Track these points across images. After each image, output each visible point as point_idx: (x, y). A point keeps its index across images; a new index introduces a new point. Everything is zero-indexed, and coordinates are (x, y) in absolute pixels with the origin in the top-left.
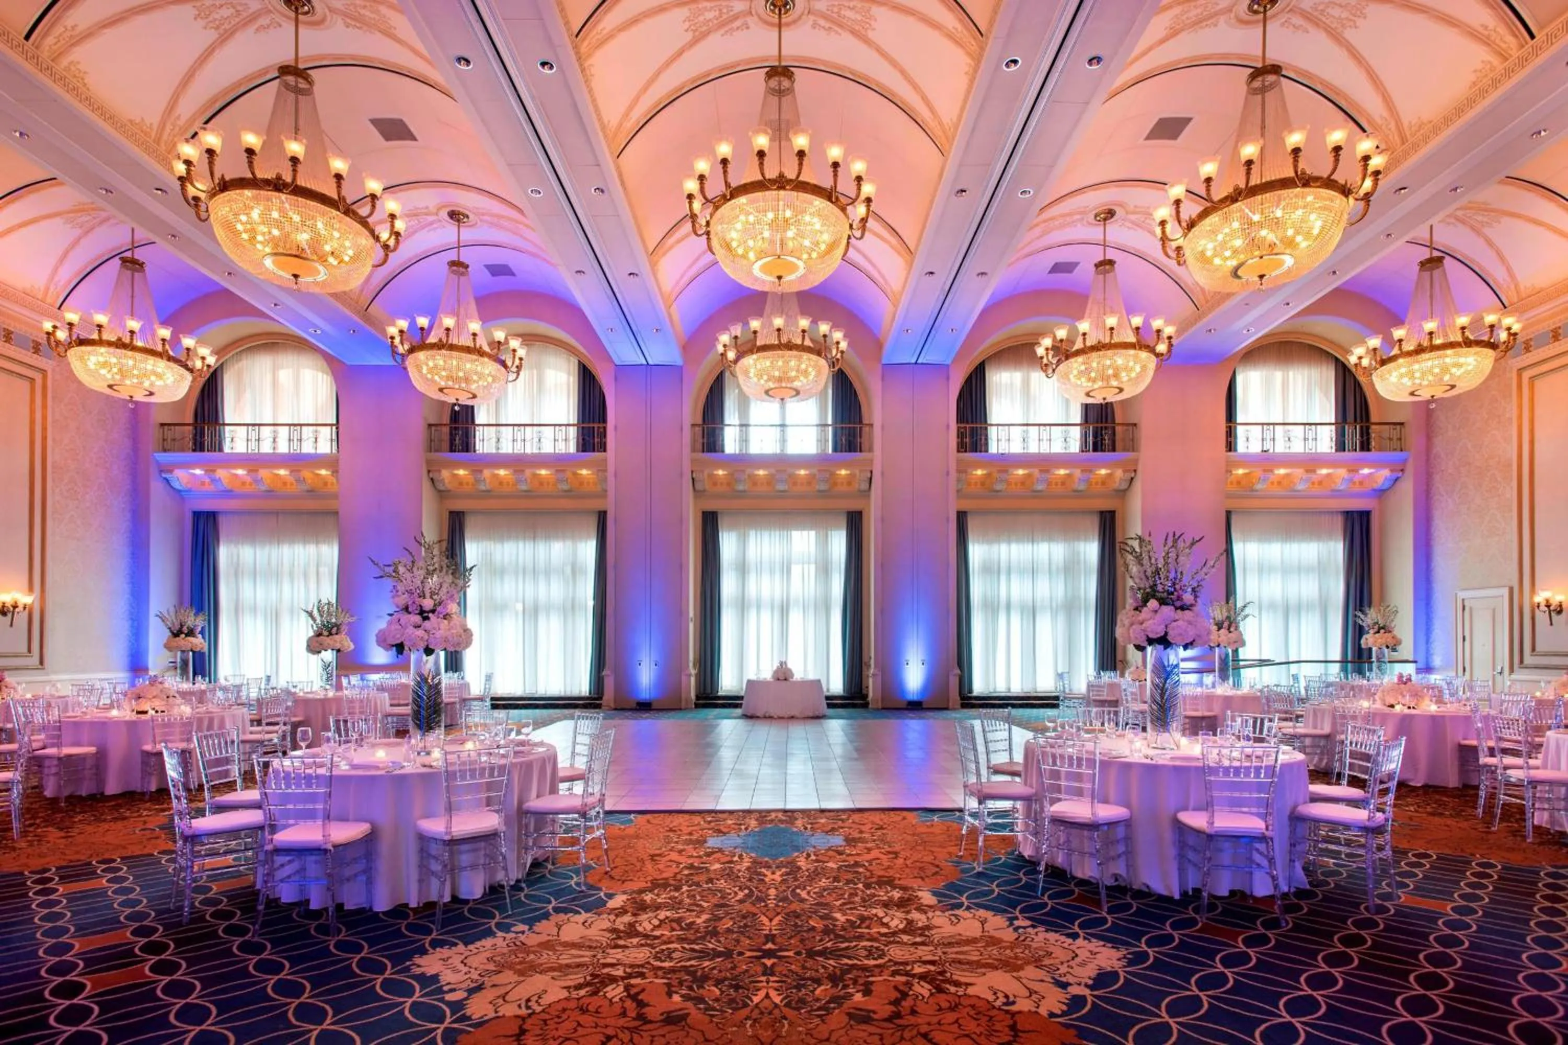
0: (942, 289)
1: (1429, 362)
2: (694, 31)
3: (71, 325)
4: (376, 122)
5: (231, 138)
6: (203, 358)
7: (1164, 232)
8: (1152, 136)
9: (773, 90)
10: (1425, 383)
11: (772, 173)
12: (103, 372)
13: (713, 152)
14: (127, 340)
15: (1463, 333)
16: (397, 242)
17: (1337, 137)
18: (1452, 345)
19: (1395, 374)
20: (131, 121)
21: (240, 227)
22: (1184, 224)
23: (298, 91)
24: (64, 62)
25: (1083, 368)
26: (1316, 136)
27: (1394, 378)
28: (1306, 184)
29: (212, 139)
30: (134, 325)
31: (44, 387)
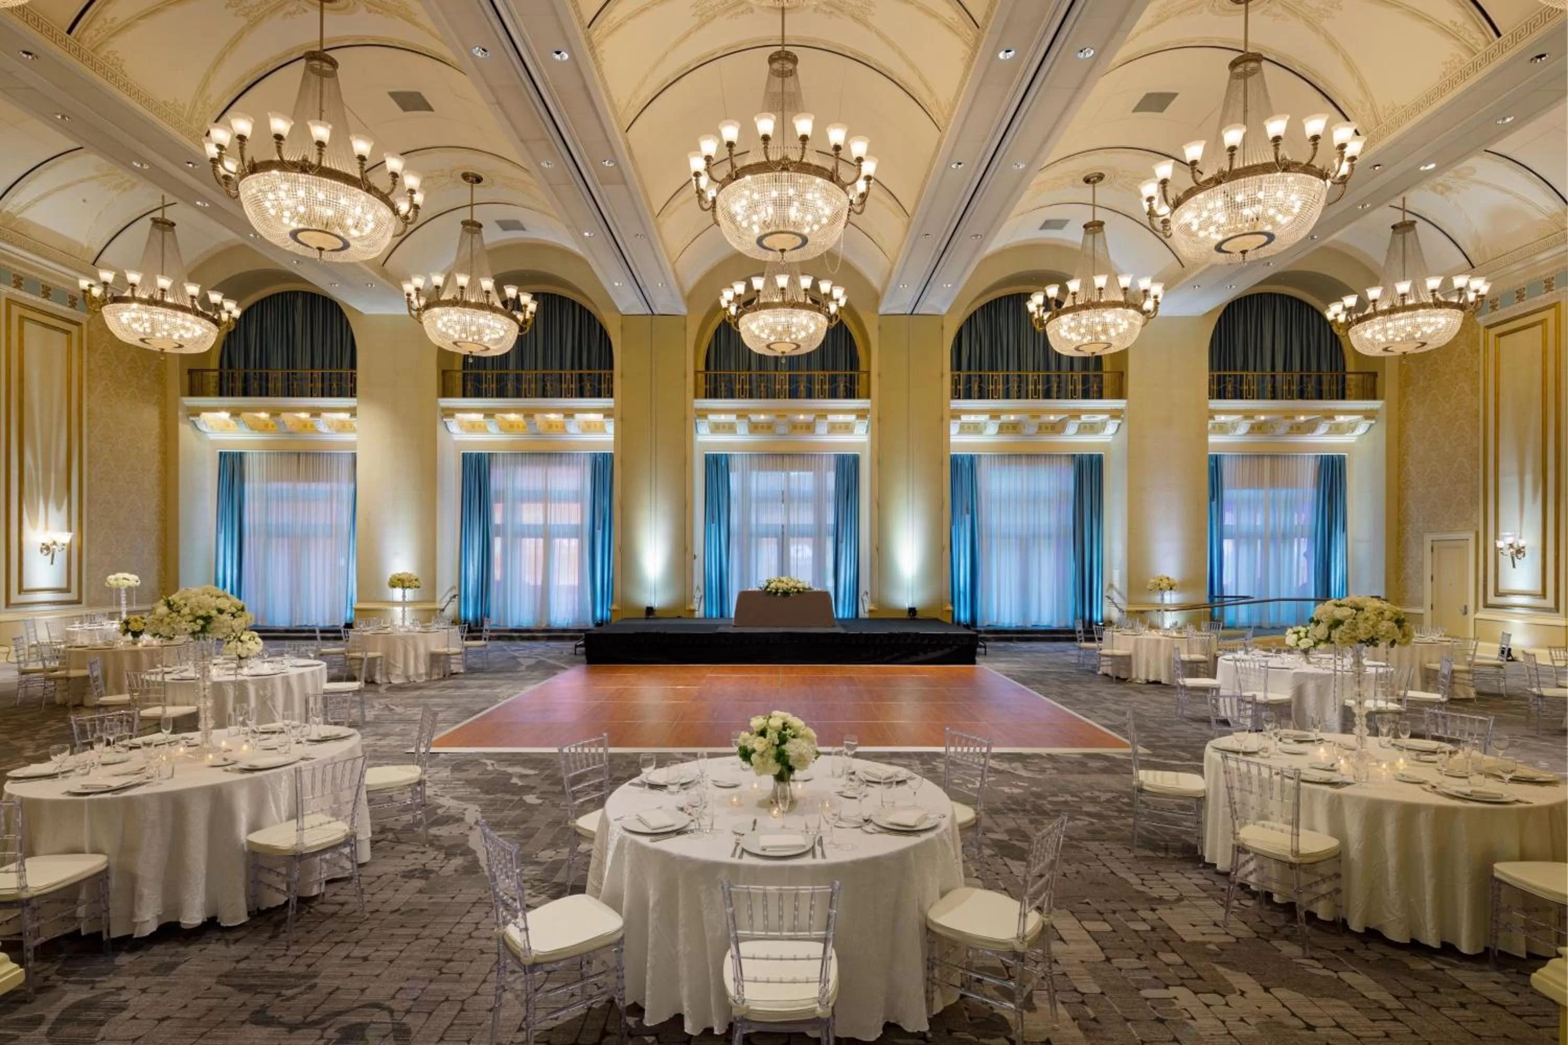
0: (937, 250)
1: (1402, 321)
2: (701, 16)
3: (105, 284)
4: (394, 95)
5: (261, 125)
6: (229, 312)
7: (1151, 207)
8: (1138, 109)
9: (777, 71)
10: (1398, 339)
11: (774, 157)
12: (135, 326)
13: (718, 134)
14: (158, 297)
15: (1434, 295)
16: (416, 213)
17: (1314, 126)
18: (1424, 306)
19: (1369, 331)
20: (165, 103)
21: (268, 204)
22: (1171, 202)
23: (322, 74)
24: (103, 53)
25: (1072, 324)
26: (1295, 126)
27: (1368, 334)
28: (1286, 169)
29: (243, 126)
30: (164, 282)
31: (81, 339)
